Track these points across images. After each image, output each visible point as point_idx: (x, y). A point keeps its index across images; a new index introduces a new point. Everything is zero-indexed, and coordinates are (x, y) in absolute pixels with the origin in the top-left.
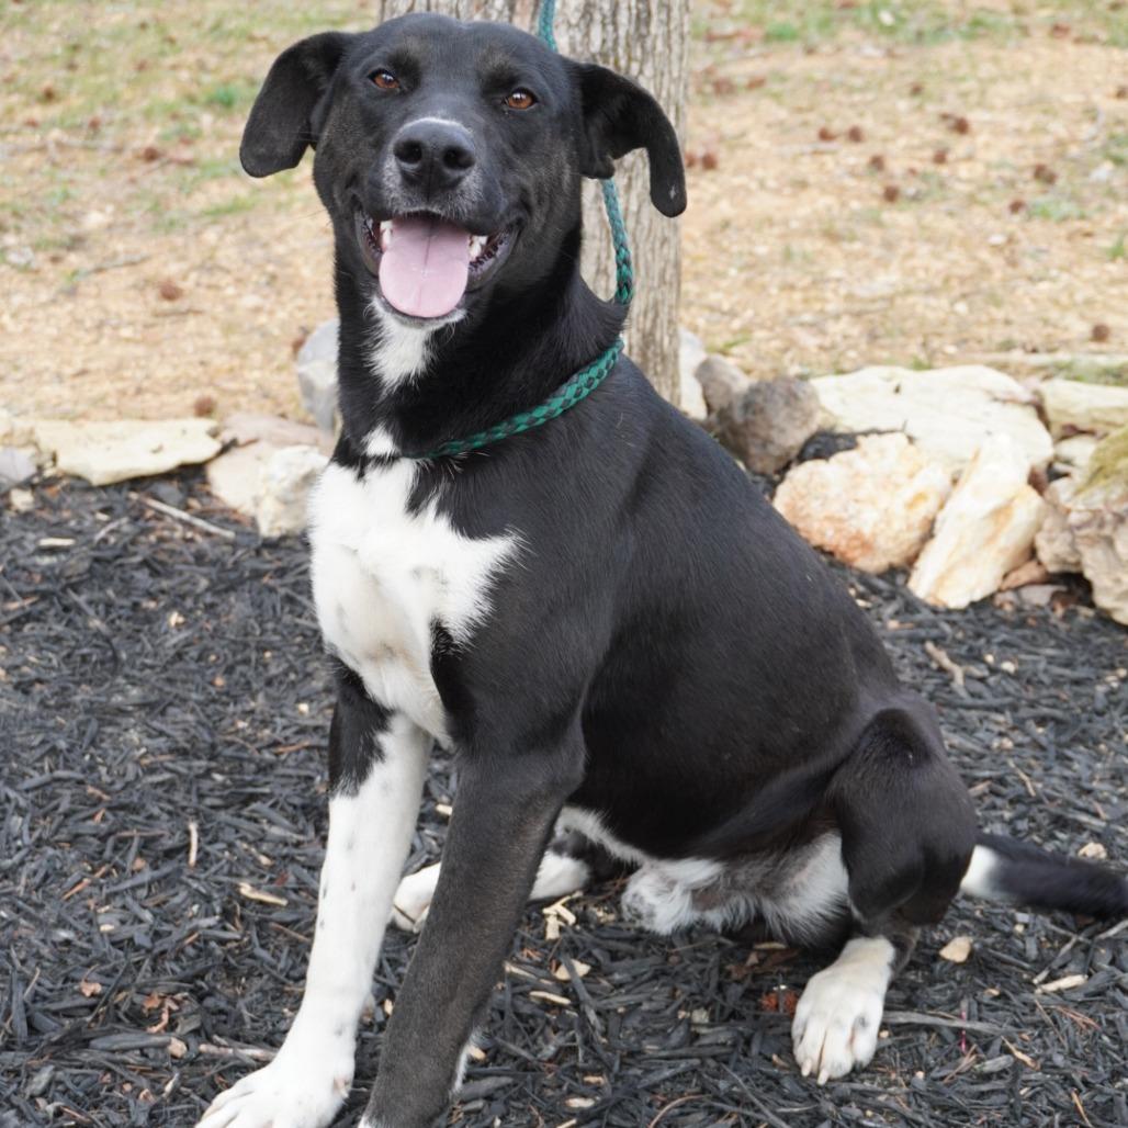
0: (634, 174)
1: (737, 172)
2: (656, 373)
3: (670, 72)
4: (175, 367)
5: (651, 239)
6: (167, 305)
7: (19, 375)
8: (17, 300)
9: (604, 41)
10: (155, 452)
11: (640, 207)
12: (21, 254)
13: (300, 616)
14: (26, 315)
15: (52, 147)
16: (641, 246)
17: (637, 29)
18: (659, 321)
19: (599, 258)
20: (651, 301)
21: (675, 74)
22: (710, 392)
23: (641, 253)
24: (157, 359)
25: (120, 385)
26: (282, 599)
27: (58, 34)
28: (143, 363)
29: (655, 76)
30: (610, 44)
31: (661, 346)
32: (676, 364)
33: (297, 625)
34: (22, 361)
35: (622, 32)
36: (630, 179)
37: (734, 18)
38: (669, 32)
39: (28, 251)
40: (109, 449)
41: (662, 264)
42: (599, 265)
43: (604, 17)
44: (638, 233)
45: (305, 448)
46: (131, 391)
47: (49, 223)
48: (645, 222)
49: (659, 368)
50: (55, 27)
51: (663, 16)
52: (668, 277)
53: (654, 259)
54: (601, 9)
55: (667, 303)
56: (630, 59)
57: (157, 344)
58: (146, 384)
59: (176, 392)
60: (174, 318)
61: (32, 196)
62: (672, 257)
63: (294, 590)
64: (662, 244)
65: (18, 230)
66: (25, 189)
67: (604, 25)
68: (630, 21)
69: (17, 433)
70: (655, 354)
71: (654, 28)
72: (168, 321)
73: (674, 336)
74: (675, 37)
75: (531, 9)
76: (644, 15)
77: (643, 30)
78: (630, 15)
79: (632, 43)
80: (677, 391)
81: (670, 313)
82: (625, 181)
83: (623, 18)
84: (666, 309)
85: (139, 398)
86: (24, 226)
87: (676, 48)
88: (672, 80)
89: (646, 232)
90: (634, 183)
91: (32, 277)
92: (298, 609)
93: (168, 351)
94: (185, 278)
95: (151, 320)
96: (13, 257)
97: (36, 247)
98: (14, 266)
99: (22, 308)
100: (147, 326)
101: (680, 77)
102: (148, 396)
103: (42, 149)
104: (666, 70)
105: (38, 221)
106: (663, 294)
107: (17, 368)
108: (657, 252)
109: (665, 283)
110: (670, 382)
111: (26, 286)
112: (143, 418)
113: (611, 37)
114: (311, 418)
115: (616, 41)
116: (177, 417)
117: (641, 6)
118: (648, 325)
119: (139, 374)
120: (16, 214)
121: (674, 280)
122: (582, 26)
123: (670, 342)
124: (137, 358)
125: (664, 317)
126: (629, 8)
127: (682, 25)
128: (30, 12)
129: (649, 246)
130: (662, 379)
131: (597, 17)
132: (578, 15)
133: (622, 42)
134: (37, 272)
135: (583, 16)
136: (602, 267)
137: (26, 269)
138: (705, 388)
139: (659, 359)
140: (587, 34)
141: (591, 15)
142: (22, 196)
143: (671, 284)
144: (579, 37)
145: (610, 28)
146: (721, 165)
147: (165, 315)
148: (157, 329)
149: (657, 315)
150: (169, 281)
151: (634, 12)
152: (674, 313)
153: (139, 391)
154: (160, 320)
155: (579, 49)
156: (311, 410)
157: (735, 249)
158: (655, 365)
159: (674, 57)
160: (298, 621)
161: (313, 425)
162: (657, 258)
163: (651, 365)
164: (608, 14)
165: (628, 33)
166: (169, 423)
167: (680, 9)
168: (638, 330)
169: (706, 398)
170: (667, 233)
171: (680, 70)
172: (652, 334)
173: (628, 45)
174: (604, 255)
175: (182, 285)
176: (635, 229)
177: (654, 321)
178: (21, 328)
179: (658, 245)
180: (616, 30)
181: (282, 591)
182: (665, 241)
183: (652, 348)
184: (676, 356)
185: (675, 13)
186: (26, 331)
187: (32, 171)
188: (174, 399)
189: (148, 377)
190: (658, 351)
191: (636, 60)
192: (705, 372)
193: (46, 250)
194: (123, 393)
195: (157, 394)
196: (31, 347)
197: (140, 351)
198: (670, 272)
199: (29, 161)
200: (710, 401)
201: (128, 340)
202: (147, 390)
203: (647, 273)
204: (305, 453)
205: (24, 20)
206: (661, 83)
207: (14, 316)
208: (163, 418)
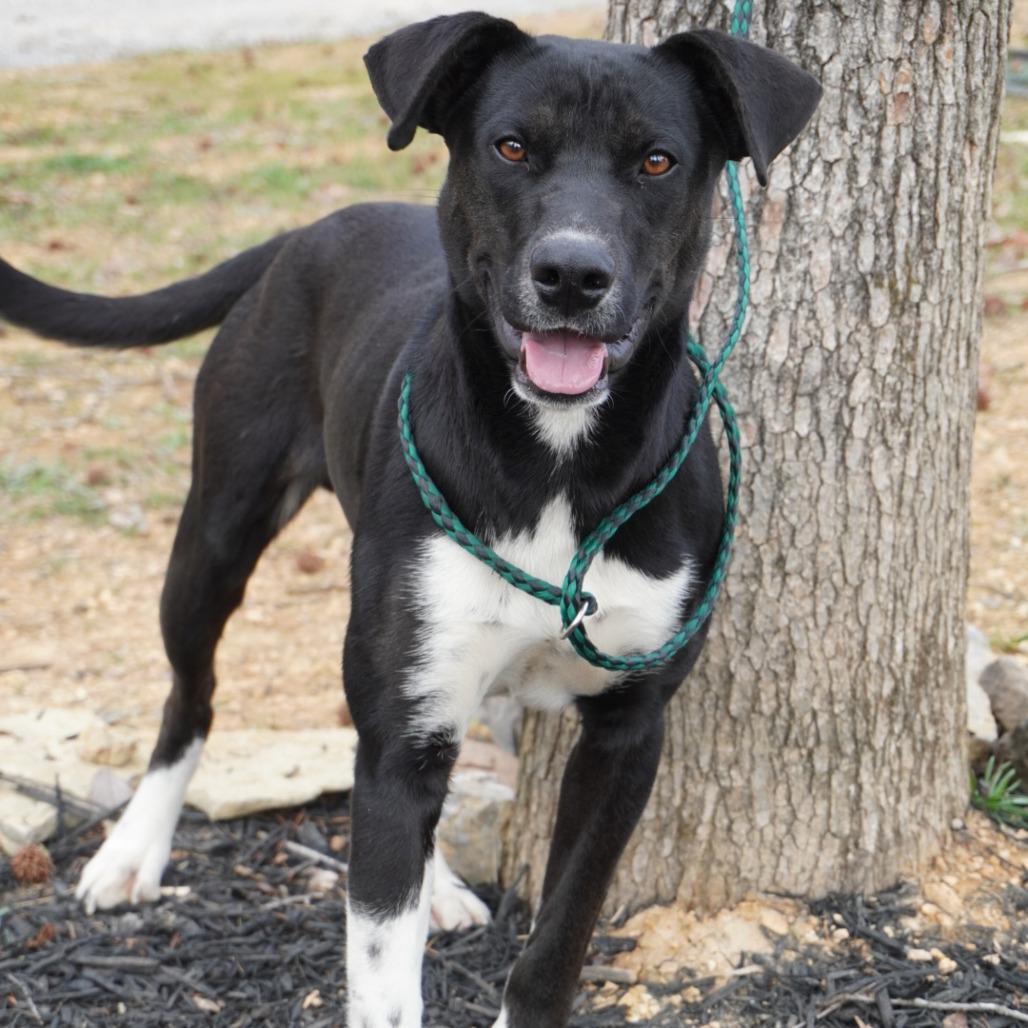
0: (913, 429)
1: (1013, 415)
2: (938, 685)
3: (961, 298)
4: (314, 661)
5: (933, 512)
6: (305, 580)
7: (120, 669)
8: (121, 571)
9: (877, 258)
10: (290, 776)
11: (919, 471)
12: (127, 514)
13: (471, 1000)
14: (130, 591)
15: (168, 381)
16: (921, 521)
17: (920, 241)
18: (942, 619)
19: (866, 537)
20: (932, 592)
21: (967, 300)
22: (1000, 705)
23: (921, 530)
24: (291, 649)
25: (245, 684)
26: (449, 976)
27: (179, 243)
28: (274, 654)
29: (941, 303)
30: (884, 261)
31: (945, 652)
32: (962, 673)
33: (468, 1012)
34: (124, 651)
35: (900, 247)
36: (908, 435)
37: (1000, 221)
38: (960, 245)
39: (136, 510)
40: (230, 770)
41: (947, 544)
42: (866, 546)
43: (877, 227)
44: (917, 505)
45: (481, 774)
46: (259, 691)
47: (161, 474)
48: (927, 490)
49: (941, 680)
50: (175, 233)
51: (954, 226)
52: (954, 562)
53: (936, 538)
54: (874, 216)
55: (953, 594)
56: (910, 281)
57: (292, 629)
58: (277, 682)
59: (314, 693)
60: (313, 597)
61: (141, 440)
62: (959, 535)
63: (464, 964)
64: (947, 520)
65: (125, 483)
66: (133, 432)
67: (877, 237)
68: (910, 231)
69: (115, 750)
70: (937, 661)
71: (943, 240)
72: (305, 599)
73: (960, 637)
74: (968, 252)
75: (783, 216)
76: (929, 224)
77: (928, 243)
78: (911, 223)
79: (913, 260)
80: (964, 707)
81: (956, 607)
82: (902, 438)
83: (902, 227)
84: (952, 603)
85: (269, 700)
86: (131, 477)
87: (969, 267)
88: (964, 307)
89: (927, 504)
90: (912, 439)
91: (139, 542)
92: (470, 991)
93: (306, 639)
94: (327, 545)
95: (286, 599)
96: (117, 518)
97: (147, 505)
98: (118, 529)
99: (127, 582)
100: (280, 606)
101: (972, 303)
102: (280, 698)
103: (156, 383)
104: (956, 295)
105: (150, 473)
106: (947, 582)
107: (118, 660)
108: (941, 529)
109: (951, 569)
110: (955, 696)
111: (132, 554)
112: (274, 728)
113: (885, 253)
114: (485, 730)
115: (892, 257)
116: (316, 726)
117: (924, 212)
118: (929, 622)
119: (270, 669)
120: (123, 464)
121: (962, 566)
122: (849, 238)
123: (956, 645)
124: (267, 648)
125: (948, 613)
126: (910, 215)
127: (977, 236)
128: (146, 216)
129: (931, 521)
130: (946, 693)
131: (869, 226)
132: (843, 225)
133: (900, 259)
134: (146, 536)
135: (850, 226)
136: (871, 549)
137: (132, 533)
138: (993, 699)
139: (941, 668)
140: (855, 249)
141: (861, 225)
142: (132, 440)
143: (958, 569)
144: (844, 252)
145: (885, 241)
146: (994, 404)
147: (303, 592)
148: (292, 611)
149: (940, 610)
150: (308, 547)
151: (916, 219)
152: (960, 606)
153: (269, 691)
154: (294, 599)
155: (844, 268)
156: (485, 721)
157: (1017, 511)
158: (937, 674)
159: (966, 278)
160: (469, 1005)
161: (488, 740)
162: (941, 539)
163: (932, 675)
164: (883, 223)
165: (907, 246)
166: (306, 735)
167: (974, 217)
168: (916, 629)
169: (995, 712)
170: (953, 505)
171: (974, 293)
172: (933, 635)
173: (907, 262)
174: (873, 533)
175: (323, 554)
176: (914, 500)
177: (936, 619)
178: (123, 608)
179: (941, 520)
180: (892, 243)
181: (449, 965)
182: (951, 514)
183: (933, 653)
184: (963, 662)
185: (969, 222)
186: (131, 611)
187: (143, 409)
188: (311, 701)
189: (280, 673)
190: (941, 656)
191: (918, 282)
192: (993, 677)
193: (157, 508)
194: (249, 693)
195: (291, 695)
196: (137, 633)
197: (271, 638)
198: (957, 553)
199: (140, 397)
200: (1001, 716)
201: (256, 624)
202: (278, 691)
203: (928, 557)
204: (481, 780)
205: (138, 226)
206: (949, 312)
207: (117, 592)
208: (297, 727)
